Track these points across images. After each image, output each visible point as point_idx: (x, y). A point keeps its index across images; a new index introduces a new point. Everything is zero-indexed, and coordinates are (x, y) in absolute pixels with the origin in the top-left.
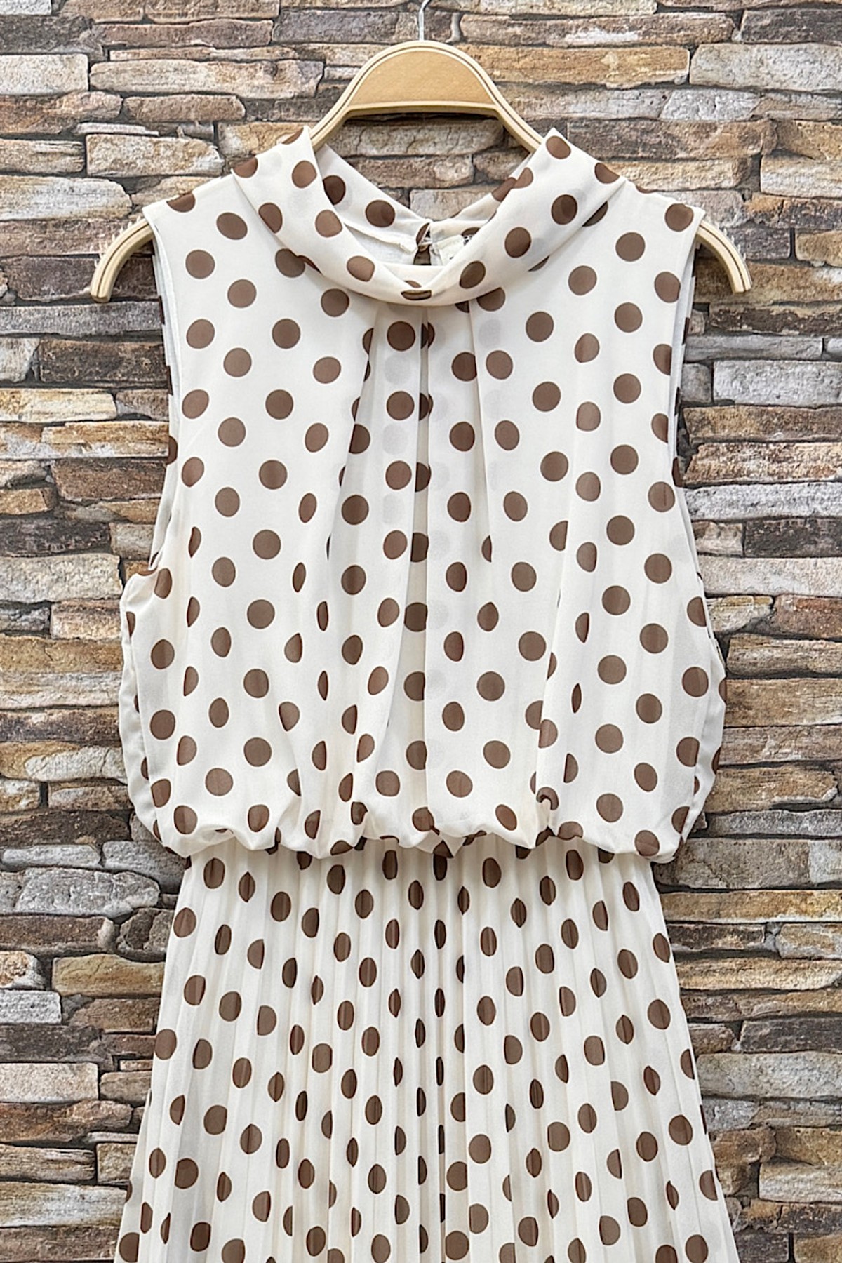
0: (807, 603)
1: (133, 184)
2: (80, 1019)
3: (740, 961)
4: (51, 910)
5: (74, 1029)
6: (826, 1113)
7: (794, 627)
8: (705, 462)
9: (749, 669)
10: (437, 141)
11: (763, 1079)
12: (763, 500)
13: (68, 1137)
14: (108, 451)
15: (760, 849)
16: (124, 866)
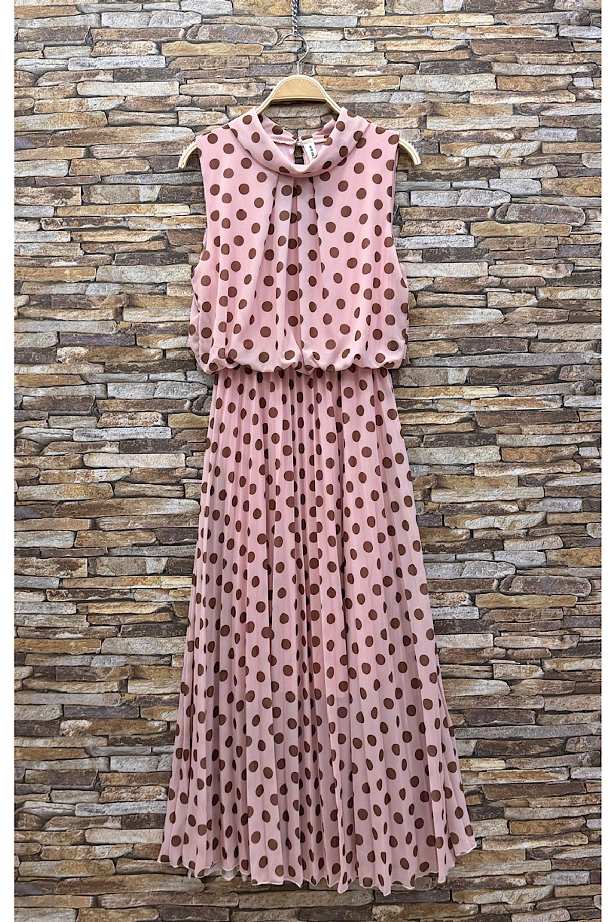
0: (446, 280)
1: (195, 129)
2: (178, 437)
3: (423, 413)
4: (167, 397)
5: (176, 441)
6: (455, 470)
7: (442, 289)
8: (407, 228)
9: (425, 305)
10: (307, 112)
11: (432, 457)
12: (430, 242)
13: (174, 481)
14: (187, 227)
15: (430, 371)
16: (194, 380)
